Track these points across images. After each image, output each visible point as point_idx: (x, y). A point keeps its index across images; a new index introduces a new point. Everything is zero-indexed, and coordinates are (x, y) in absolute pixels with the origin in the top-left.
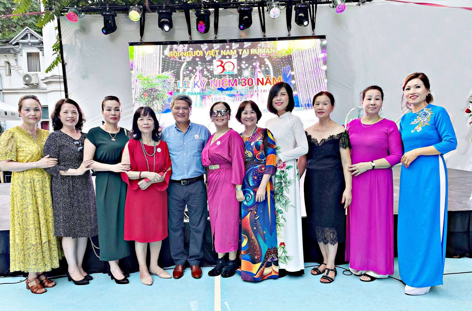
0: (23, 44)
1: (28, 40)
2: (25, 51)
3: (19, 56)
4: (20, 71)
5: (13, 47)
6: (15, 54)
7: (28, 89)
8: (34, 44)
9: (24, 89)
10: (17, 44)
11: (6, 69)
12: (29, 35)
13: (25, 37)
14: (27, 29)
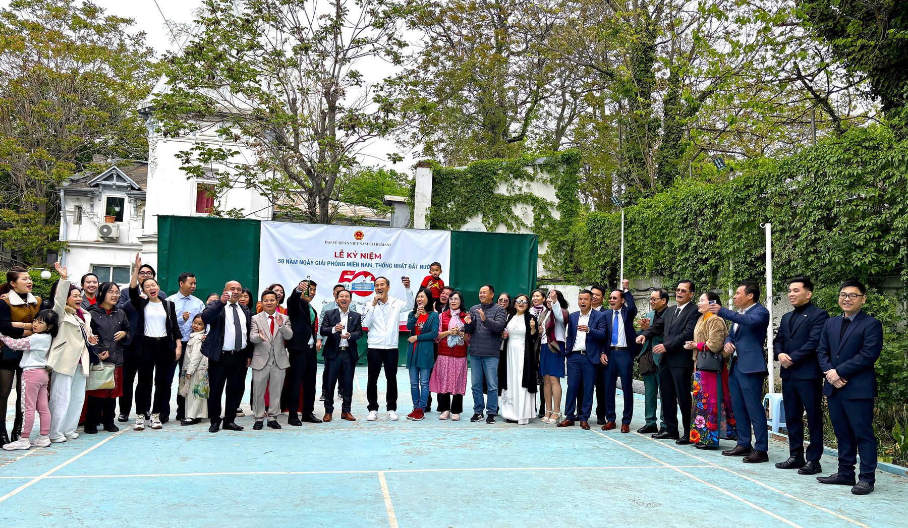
0: (105, 186)
1: (114, 182)
2: (106, 195)
3: (96, 201)
4: (95, 219)
5: (92, 189)
6: (92, 198)
7: (103, 243)
8: (119, 188)
9: (97, 242)
10: (97, 185)
11: (74, 215)
12: (115, 176)
13: (110, 178)
14: (114, 169)
